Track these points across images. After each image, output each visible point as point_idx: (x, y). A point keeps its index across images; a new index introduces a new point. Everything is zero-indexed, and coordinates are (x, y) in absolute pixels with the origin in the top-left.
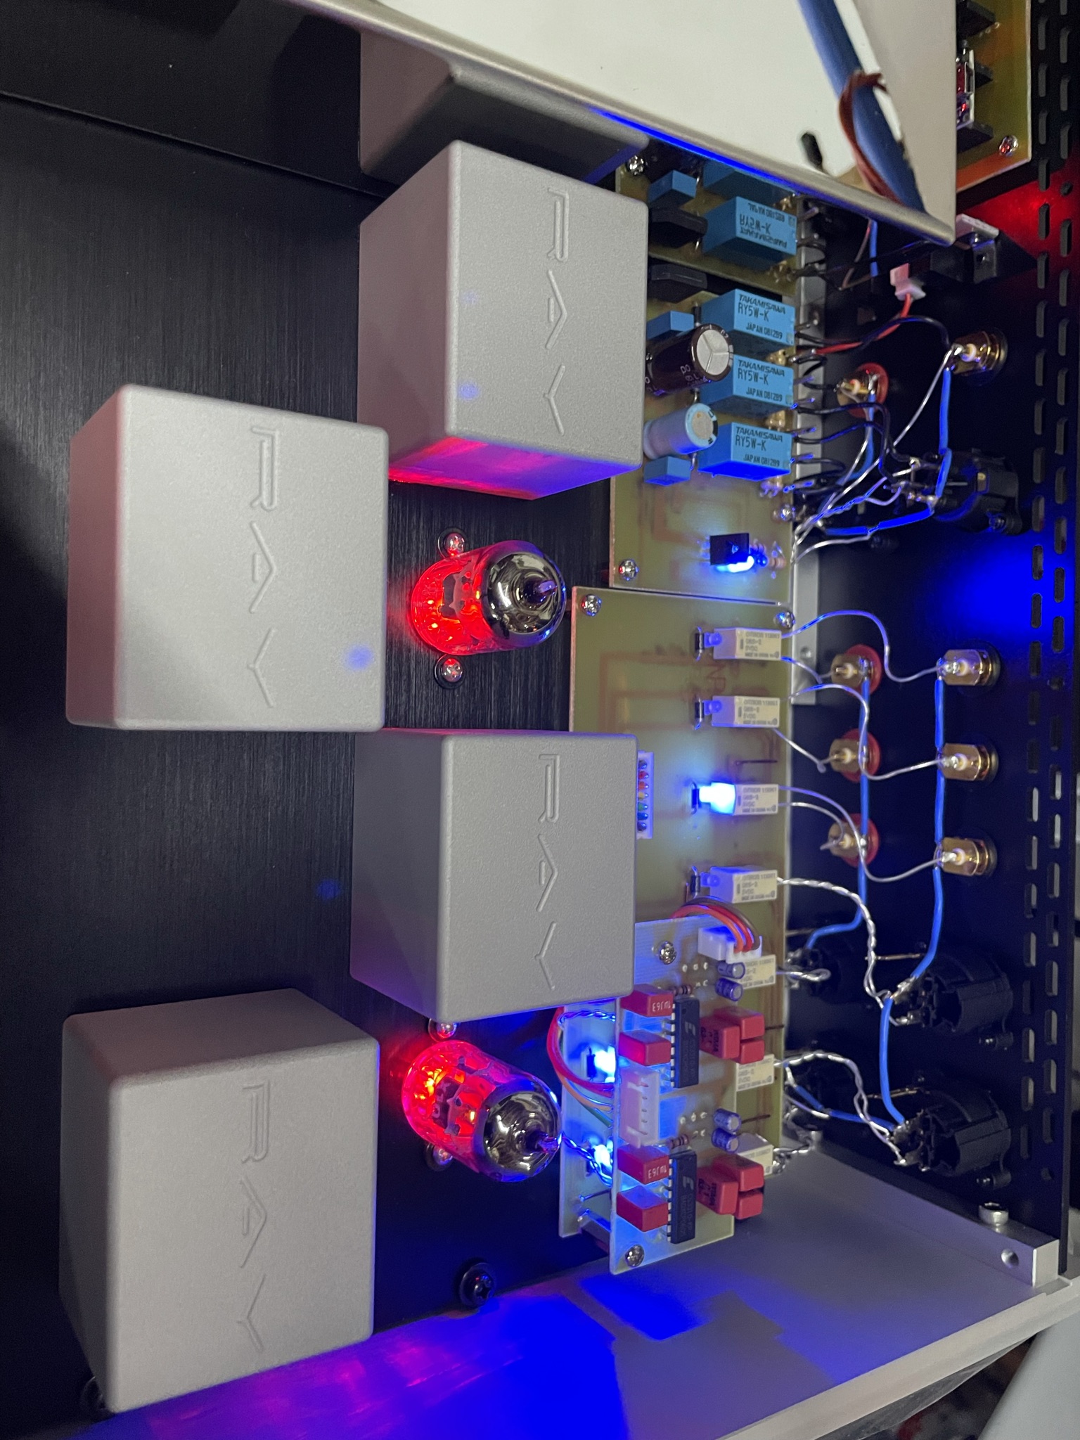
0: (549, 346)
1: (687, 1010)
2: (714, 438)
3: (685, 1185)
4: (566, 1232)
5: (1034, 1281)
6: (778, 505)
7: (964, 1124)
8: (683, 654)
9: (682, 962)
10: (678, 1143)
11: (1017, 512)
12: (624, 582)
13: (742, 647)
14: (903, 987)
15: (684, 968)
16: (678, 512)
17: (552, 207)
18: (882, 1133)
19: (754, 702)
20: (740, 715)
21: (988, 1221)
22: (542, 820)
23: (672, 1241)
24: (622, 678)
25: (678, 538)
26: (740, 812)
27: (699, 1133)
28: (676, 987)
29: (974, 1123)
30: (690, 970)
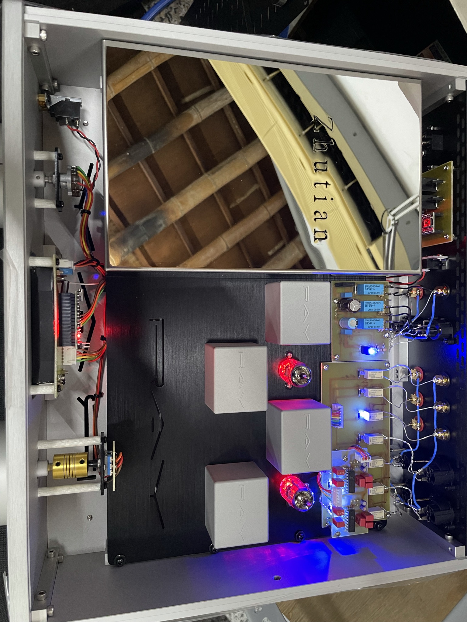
0: (305, 321)
1: (351, 473)
2: (357, 326)
3: (351, 518)
4: (323, 526)
5: (456, 556)
6: (384, 333)
7: (439, 510)
8: (354, 377)
9: (351, 461)
10: (350, 507)
11: (453, 338)
12: (335, 360)
13: (370, 376)
14: (420, 471)
15: (351, 462)
16: (352, 340)
17: (305, 290)
18: (416, 511)
19: (374, 390)
20: (370, 394)
21: (446, 538)
22: (306, 429)
23: (348, 532)
24: (336, 384)
25: (352, 346)
26: (371, 420)
27: (357, 505)
28: (348, 468)
29: (442, 510)
30: (353, 463)
